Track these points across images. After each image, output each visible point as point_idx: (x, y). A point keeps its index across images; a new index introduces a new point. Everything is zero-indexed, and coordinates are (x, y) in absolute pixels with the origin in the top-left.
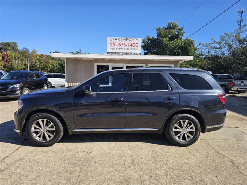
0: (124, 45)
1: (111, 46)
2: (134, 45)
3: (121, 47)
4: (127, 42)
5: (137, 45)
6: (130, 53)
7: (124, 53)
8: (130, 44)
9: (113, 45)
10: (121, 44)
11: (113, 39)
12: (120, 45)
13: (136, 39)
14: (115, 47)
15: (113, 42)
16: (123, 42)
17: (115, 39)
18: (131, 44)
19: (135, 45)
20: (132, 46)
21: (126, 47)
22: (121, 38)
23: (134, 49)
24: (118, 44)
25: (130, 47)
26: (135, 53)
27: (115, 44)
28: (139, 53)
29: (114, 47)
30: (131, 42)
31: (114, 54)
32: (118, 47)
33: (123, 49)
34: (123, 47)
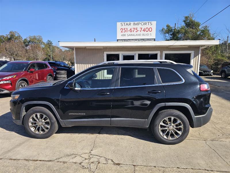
0: (136, 31)
1: (121, 32)
2: (147, 30)
3: (132, 33)
4: (139, 27)
5: (150, 30)
6: (143, 39)
7: (136, 40)
8: (142, 29)
9: (124, 31)
10: (133, 30)
11: (123, 24)
12: (131, 31)
13: (149, 23)
14: (126, 33)
15: (123, 27)
16: (135, 27)
17: (125, 24)
18: (144, 29)
19: (149, 30)
20: (145, 31)
21: (139, 33)
22: (132, 23)
23: (148, 35)
24: (129, 29)
25: (142, 32)
26: (148, 39)
27: (126, 30)
28: (153, 39)
29: (124, 33)
30: (144, 27)
31: (125, 41)
32: (129, 33)
33: (135, 35)
34: (135, 33)
